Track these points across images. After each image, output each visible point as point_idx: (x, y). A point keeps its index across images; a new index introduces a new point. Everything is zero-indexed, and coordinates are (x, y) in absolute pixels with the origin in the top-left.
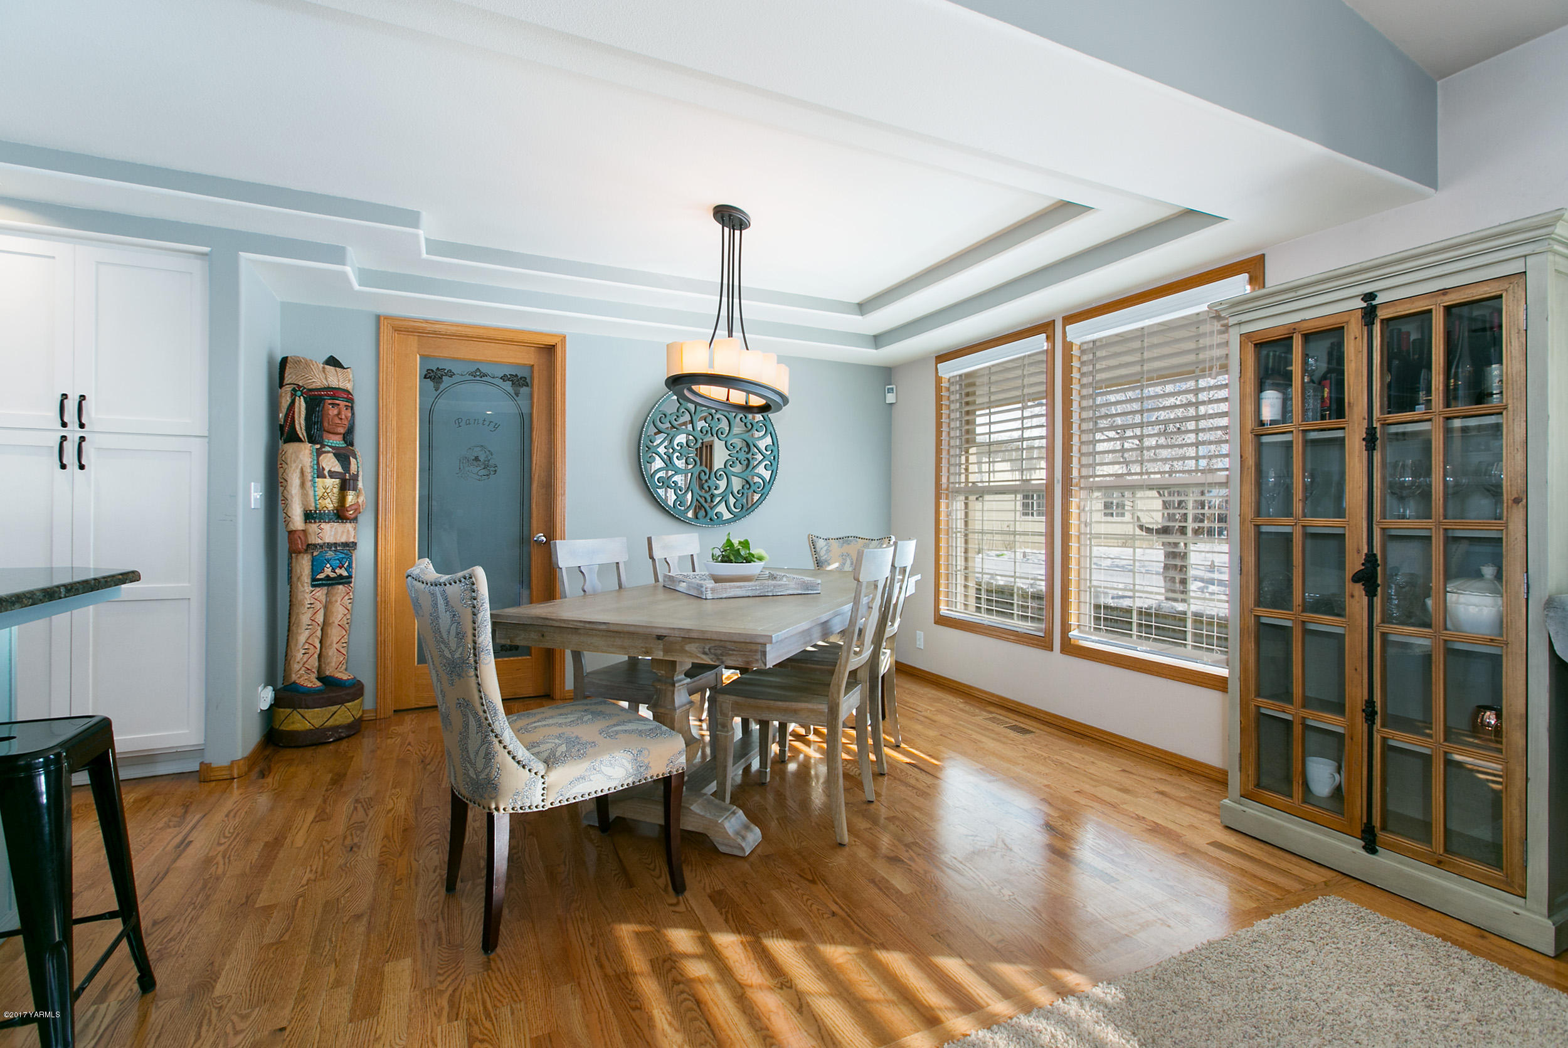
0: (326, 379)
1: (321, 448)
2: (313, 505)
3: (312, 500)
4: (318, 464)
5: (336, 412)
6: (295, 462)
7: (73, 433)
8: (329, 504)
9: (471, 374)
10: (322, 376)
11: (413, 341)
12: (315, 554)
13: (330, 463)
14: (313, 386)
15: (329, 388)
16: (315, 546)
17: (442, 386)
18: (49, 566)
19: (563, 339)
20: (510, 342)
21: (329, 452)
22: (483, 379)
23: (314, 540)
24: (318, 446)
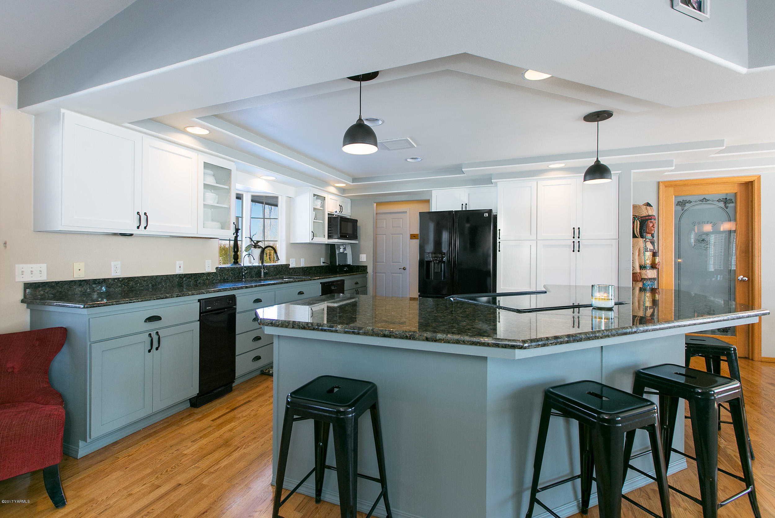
0: (647, 212)
1: (645, 240)
2: (644, 263)
3: (643, 261)
4: (646, 246)
5: (652, 225)
6: (637, 246)
7: (576, 240)
8: (648, 262)
9: (701, 201)
10: (646, 211)
11: (672, 189)
12: (644, 282)
13: (650, 246)
14: (643, 215)
15: (649, 216)
16: (645, 279)
17: (686, 208)
18: (569, 284)
19: (759, 178)
20: (724, 183)
21: (648, 241)
22: (707, 202)
23: (644, 277)
24: (644, 239)
